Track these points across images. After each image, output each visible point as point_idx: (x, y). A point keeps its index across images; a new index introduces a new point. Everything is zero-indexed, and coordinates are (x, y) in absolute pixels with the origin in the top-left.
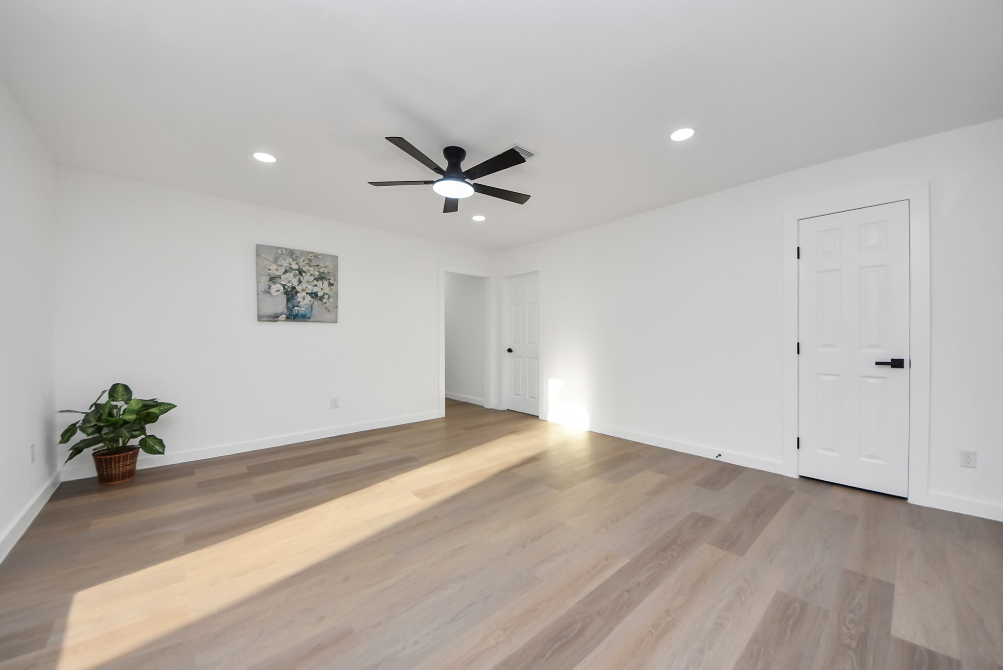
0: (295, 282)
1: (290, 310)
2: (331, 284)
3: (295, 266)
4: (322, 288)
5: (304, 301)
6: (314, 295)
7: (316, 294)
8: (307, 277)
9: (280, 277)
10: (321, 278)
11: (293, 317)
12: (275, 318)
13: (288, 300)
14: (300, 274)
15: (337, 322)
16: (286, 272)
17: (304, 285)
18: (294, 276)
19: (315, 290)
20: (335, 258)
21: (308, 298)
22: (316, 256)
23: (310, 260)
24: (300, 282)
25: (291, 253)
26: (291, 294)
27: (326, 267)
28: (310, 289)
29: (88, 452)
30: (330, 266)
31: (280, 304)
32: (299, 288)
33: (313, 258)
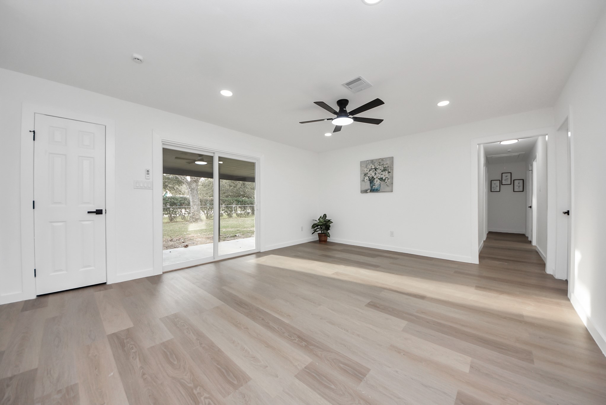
0: (373, 174)
1: (372, 187)
2: (389, 172)
3: (373, 167)
4: (385, 175)
5: (377, 182)
6: (381, 179)
7: (382, 178)
8: (379, 171)
9: (368, 173)
10: (384, 170)
11: (373, 190)
12: (365, 191)
13: (371, 183)
14: (376, 170)
15: (392, 192)
16: (370, 170)
17: (377, 175)
18: (373, 172)
19: (382, 176)
20: (392, 158)
21: (379, 181)
22: (382, 159)
23: (380, 163)
24: (375, 174)
25: (372, 162)
26: (372, 180)
27: (387, 164)
28: (380, 176)
30: (389, 163)
31: (368, 186)
32: (375, 177)
33: (381, 161)
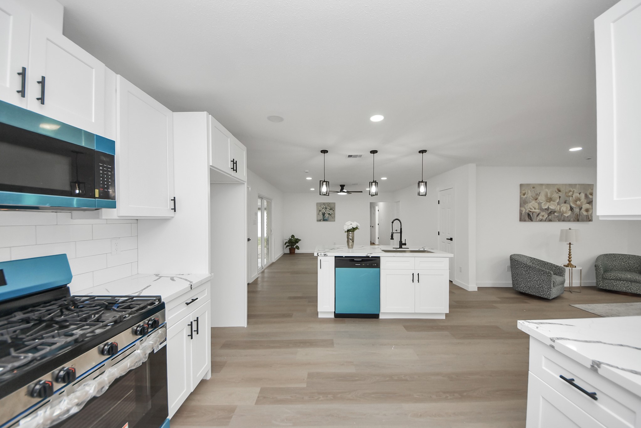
0: (325, 211)
1: (324, 218)
2: (333, 211)
3: (325, 207)
4: (331, 212)
5: (327, 215)
6: (329, 214)
7: (330, 214)
8: (328, 209)
9: (321, 210)
10: (331, 209)
11: (324, 220)
12: (320, 221)
13: (323, 216)
14: (326, 209)
15: (335, 221)
16: (323, 209)
17: (327, 212)
18: (325, 210)
19: (329, 212)
20: (334, 203)
21: (328, 215)
22: (330, 203)
23: (328, 205)
24: (326, 211)
25: (324, 204)
26: (324, 214)
27: (332, 206)
28: (328, 212)
29: (288, 247)
31: (321, 217)
32: (325, 213)
33: (329, 204)
